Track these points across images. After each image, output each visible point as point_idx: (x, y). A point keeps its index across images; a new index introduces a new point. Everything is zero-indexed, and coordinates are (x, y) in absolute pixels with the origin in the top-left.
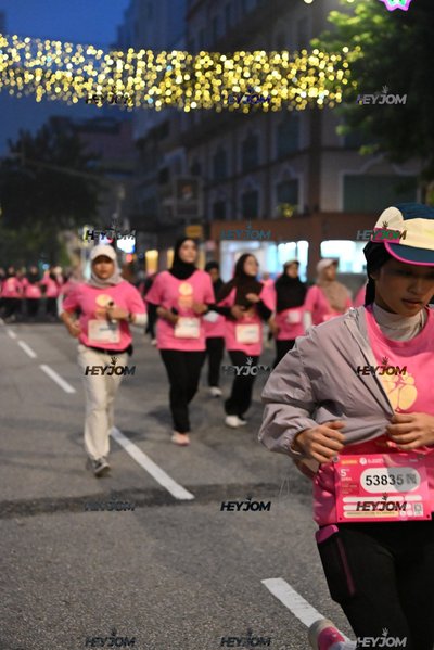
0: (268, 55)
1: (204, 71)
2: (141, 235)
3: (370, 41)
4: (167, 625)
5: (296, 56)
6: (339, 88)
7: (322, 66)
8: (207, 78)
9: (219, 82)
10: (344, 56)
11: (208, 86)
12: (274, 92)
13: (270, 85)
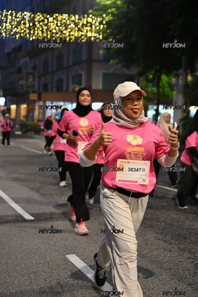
0: (69, 16)
1: (39, 22)
2: (8, 97)
3: (115, 12)
4: (22, 276)
5: (82, 17)
6: (101, 33)
7: (93, 23)
8: (40, 25)
9: (46, 28)
10: (103, 19)
11: (41, 29)
12: (72, 33)
13: (70, 30)
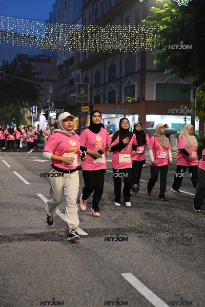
4: (77, 295)
